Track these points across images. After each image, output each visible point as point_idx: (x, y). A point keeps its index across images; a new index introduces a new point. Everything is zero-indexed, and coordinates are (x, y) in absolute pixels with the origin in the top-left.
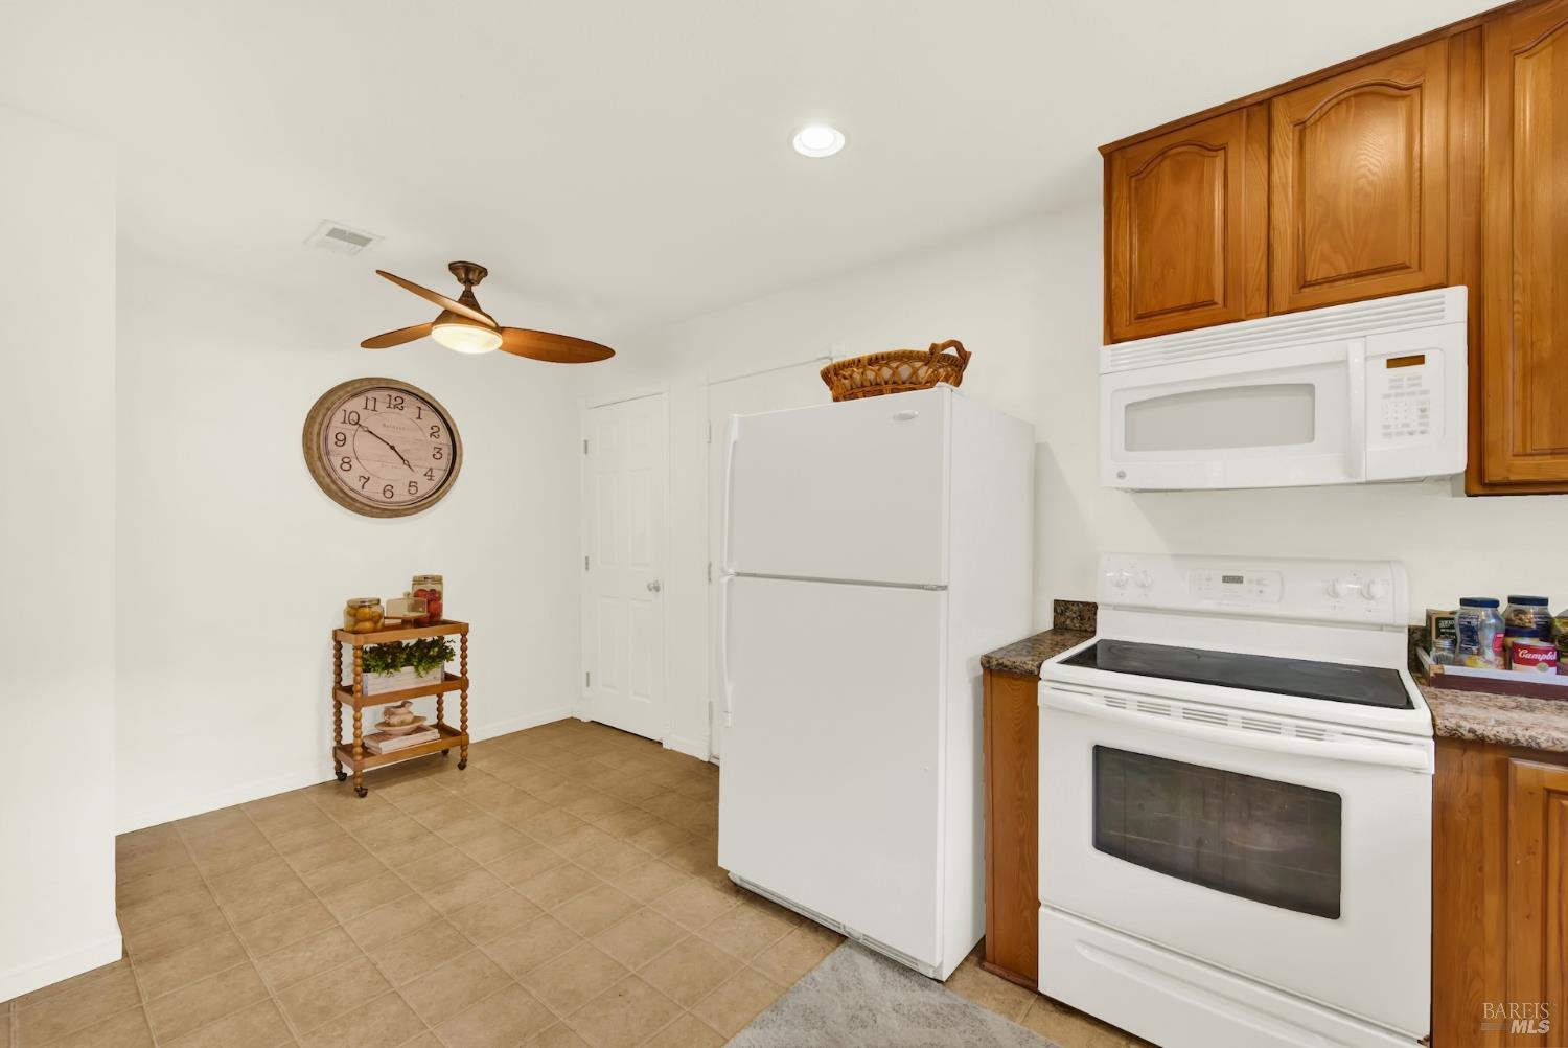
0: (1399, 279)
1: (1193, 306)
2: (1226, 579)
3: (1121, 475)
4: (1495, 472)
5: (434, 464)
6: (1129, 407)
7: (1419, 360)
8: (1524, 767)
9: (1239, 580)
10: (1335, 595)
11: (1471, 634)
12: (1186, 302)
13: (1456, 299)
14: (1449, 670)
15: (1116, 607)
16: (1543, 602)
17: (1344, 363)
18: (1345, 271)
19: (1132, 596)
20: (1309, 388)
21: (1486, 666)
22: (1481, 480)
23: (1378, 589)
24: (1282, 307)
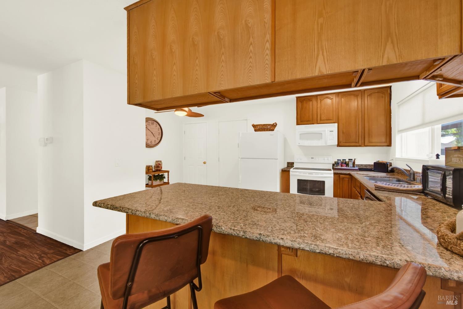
0: (331, 121)
1: (308, 121)
3: (299, 144)
4: (340, 145)
5: (159, 136)
6: (300, 134)
7: (333, 131)
9: (313, 158)
10: (324, 160)
11: (338, 163)
12: (307, 120)
13: (336, 124)
14: (336, 168)
15: (297, 163)
16: (345, 160)
17: (325, 131)
18: (325, 119)
19: (299, 161)
20: (321, 134)
21: (339, 167)
22: (339, 145)
23: (329, 159)
24: (319, 123)
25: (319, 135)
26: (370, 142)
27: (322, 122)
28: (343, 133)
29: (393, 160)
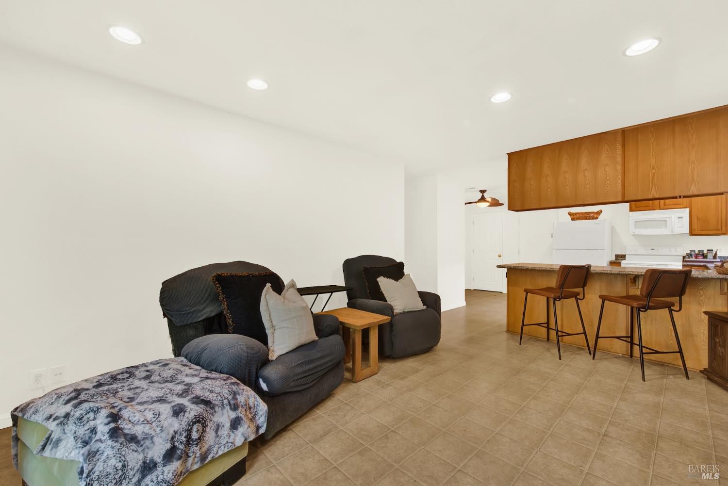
0: (680, 206)
2: (652, 249)
3: (634, 232)
4: (693, 233)
6: (635, 222)
7: (682, 218)
9: (654, 249)
10: (671, 251)
11: (691, 255)
12: (645, 206)
15: (630, 255)
16: (703, 251)
17: (671, 217)
19: (633, 252)
20: (666, 221)
21: (693, 259)
23: (677, 250)
24: (662, 208)
25: (663, 223)
27: (666, 207)
28: (698, 219)
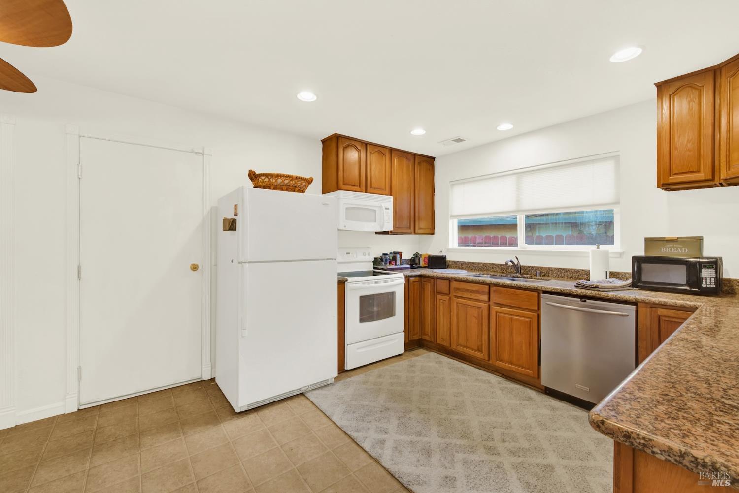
0: (382, 191)
1: (354, 186)
2: (347, 254)
3: (345, 226)
6: (347, 209)
7: (388, 209)
8: (411, 279)
9: (349, 253)
10: (365, 255)
12: (353, 184)
13: (391, 198)
14: (389, 267)
17: (381, 207)
18: (377, 187)
20: (375, 211)
24: (368, 192)
25: (372, 214)
26: (420, 229)
27: (372, 190)
29: (441, 252)
